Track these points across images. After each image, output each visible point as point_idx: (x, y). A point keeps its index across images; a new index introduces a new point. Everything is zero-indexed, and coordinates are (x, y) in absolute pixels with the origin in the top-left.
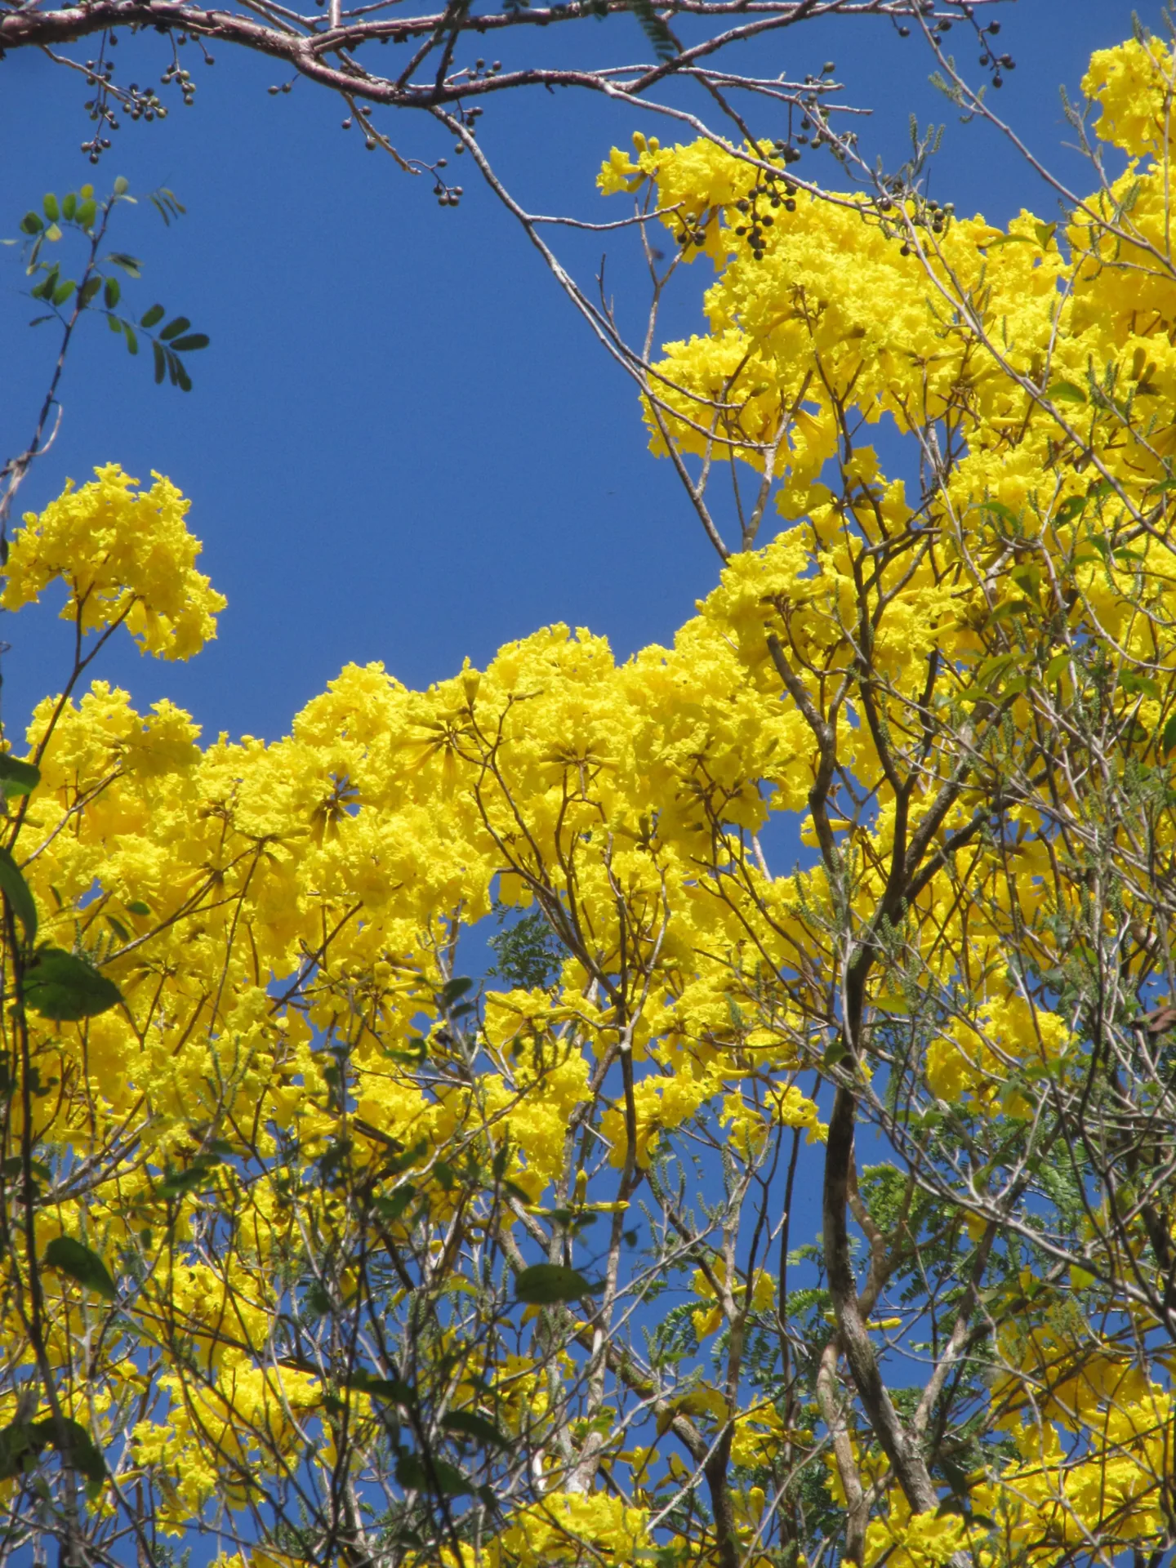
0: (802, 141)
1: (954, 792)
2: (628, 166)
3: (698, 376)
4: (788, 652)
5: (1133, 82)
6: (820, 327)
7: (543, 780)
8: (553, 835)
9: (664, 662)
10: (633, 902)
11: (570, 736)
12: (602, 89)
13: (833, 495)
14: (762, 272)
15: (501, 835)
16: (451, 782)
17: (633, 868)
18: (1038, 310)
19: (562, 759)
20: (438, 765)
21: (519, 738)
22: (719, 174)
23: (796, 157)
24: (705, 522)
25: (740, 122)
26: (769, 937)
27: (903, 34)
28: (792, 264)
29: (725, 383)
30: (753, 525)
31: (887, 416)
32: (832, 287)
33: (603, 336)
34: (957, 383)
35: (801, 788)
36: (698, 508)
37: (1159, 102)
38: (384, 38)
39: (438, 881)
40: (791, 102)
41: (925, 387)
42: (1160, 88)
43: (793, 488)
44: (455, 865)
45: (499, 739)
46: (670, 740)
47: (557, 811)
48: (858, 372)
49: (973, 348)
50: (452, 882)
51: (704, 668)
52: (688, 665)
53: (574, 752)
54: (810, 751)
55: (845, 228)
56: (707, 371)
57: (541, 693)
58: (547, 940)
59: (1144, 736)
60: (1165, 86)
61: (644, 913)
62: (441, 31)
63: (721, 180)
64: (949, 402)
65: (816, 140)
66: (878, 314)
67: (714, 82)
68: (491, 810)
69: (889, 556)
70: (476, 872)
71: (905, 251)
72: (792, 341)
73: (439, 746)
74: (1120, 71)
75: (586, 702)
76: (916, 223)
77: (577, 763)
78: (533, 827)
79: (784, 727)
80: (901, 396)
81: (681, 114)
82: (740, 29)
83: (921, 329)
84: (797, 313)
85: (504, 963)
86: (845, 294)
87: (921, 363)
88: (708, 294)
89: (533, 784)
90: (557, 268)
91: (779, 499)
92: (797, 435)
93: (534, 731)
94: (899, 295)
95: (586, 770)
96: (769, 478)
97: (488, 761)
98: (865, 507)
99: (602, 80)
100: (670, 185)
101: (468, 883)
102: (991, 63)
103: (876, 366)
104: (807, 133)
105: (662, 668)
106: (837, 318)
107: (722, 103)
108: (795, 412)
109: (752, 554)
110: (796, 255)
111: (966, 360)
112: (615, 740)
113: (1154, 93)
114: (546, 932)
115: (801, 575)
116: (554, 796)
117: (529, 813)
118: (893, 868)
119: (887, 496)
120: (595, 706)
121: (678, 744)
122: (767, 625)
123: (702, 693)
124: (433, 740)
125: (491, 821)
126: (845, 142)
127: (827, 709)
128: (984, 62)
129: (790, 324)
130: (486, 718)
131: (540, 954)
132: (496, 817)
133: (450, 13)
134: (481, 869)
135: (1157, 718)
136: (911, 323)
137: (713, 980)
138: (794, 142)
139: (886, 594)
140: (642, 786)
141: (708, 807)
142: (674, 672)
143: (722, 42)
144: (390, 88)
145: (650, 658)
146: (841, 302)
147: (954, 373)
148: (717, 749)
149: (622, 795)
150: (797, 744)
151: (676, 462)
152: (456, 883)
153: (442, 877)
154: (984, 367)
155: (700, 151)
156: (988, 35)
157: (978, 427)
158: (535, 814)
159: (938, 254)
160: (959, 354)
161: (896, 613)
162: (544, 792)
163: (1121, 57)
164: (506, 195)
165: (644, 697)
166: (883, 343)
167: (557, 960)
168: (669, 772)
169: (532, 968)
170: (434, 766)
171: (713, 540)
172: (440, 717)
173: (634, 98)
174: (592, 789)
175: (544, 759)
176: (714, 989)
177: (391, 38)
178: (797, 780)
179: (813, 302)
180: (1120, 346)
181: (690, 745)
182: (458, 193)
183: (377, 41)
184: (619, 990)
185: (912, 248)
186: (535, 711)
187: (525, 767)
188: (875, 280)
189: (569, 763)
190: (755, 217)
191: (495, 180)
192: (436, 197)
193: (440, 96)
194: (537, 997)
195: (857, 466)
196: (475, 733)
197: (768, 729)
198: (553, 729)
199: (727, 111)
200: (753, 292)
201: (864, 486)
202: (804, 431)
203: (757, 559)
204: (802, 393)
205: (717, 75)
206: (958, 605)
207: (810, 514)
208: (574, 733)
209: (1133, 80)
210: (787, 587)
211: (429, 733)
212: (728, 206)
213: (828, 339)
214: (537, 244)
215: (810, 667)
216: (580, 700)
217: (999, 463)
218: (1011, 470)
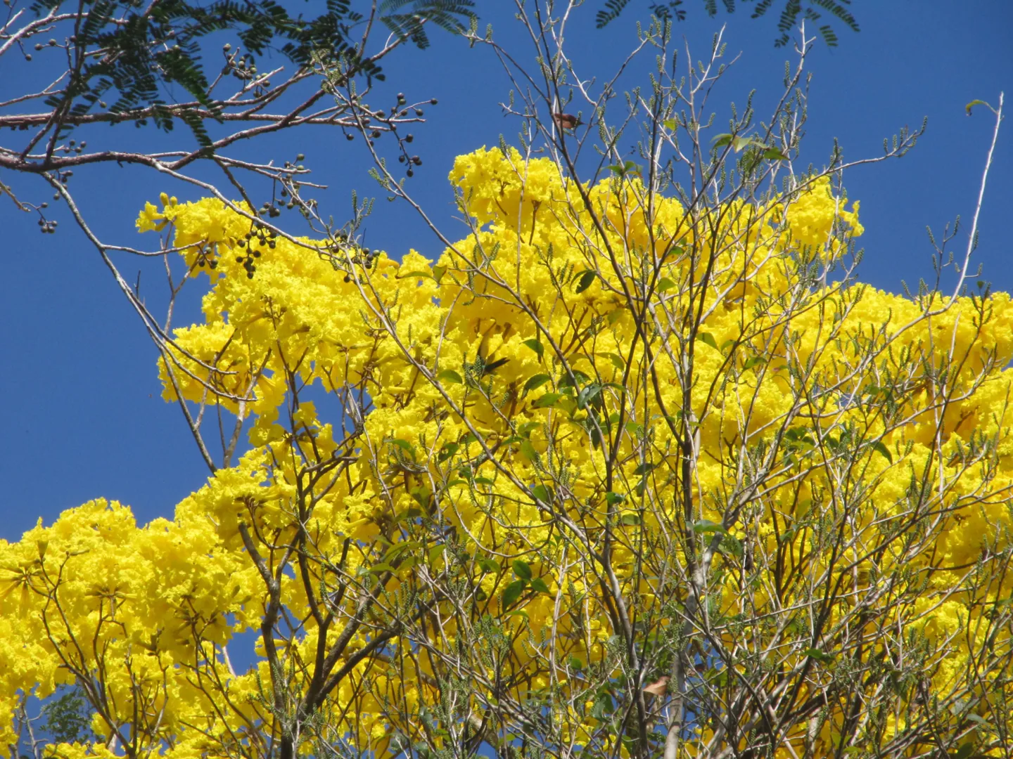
0: (281, 204)
1: (355, 626)
2: (156, 215)
3: (196, 351)
4: (251, 531)
5: (482, 176)
6: (281, 324)
7: (86, 607)
8: (91, 642)
9: (166, 530)
10: (143, 686)
11: (105, 580)
12: (154, 166)
13: (286, 432)
14: (245, 287)
15: (57, 640)
16: (26, 607)
17: (143, 664)
18: (420, 318)
19: (99, 594)
20: (17, 595)
21: (72, 579)
22: (216, 221)
23: (277, 214)
24: (200, 446)
25: (241, 190)
26: (231, 715)
27: (349, 138)
28: (264, 283)
29: (215, 356)
30: (230, 449)
31: (318, 380)
32: (289, 298)
33: (148, 324)
34: (367, 364)
35: (255, 619)
36: (196, 436)
37: (498, 189)
38: (13, 126)
39: (21, 671)
40: (275, 178)
41: (347, 365)
42: (499, 180)
43: (259, 427)
44: (32, 661)
45: (60, 580)
46: (170, 585)
47: (94, 626)
48: (305, 354)
49: (379, 341)
50: (30, 672)
51: (192, 534)
52: (182, 532)
53: (107, 590)
54: (262, 594)
55: (297, 259)
56: (202, 348)
57: (88, 551)
58: (80, 708)
59: (484, 597)
60: (503, 179)
61: (149, 693)
62: (51, 124)
63: (217, 226)
64: (363, 375)
65: (291, 204)
66: (318, 317)
67: (226, 164)
68: (51, 624)
69: (320, 474)
70: (46, 666)
71: (347, 280)
72: (262, 332)
73: (19, 583)
74: (473, 169)
75: (117, 557)
76: (355, 262)
77: (109, 597)
78: (79, 637)
79: (246, 578)
80: (327, 368)
81: (205, 184)
82: (245, 132)
83: (346, 328)
84: (266, 315)
85: (51, 722)
86: (298, 304)
87: (345, 350)
88: (205, 298)
89: (80, 610)
90: (120, 279)
91: (250, 432)
92: (258, 391)
93: (82, 575)
94: (331, 305)
95: (115, 601)
96: (241, 418)
97: (52, 595)
98: (306, 441)
99: (154, 160)
100: (183, 228)
101: (41, 673)
102: (406, 161)
103: (317, 350)
104: (284, 199)
105: (165, 534)
106: (292, 319)
107: (230, 177)
108: (258, 375)
109: (231, 469)
110: (267, 277)
111: (375, 349)
112: (134, 583)
113: (495, 183)
114: (80, 703)
115: (262, 484)
116: (94, 617)
117: (77, 627)
118: (315, 674)
119: (320, 434)
120: (123, 560)
121: (174, 588)
122: (239, 515)
123: (190, 551)
124: (15, 579)
125: (52, 631)
126: (309, 205)
127: (275, 568)
128: (401, 160)
129: (262, 321)
130: (51, 566)
131: (75, 718)
132: (55, 629)
133: (57, 113)
134: (50, 662)
135: (493, 585)
136: (339, 324)
137: (194, 741)
138: (276, 204)
139: (316, 496)
140: (150, 613)
141: (194, 630)
142: (173, 537)
143: (233, 139)
144: (16, 159)
145: (157, 527)
146: (295, 309)
147: (367, 357)
148: (199, 593)
149: (138, 618)
150: (254, 589)
151: (182, 406)
152: (33, 673)
153: (24, 669)
154: (386, 355)
155: (204, 207)
156: (405, 143)
157: (380, 393)
158: (80, 628)
159: (369, 284)
160: (370, 345)
161: (321, 509)
162: (87, 615)
163: (474, 160)
164: (89, 231)
165: (153, 553)
166: (321, 337)
167: (86, 722)
168: (168, 606)
169: (69, 727)
170: (14, 596)
171: (205, 457)
172: (21, 565)
173: (175, 173)
174: (118, 612)
175: (88, 594)
176: (194, 747)
177: (18, 127)
178: (253, 612)
179: (276, 307)
180: (471, 342)
181: (183, 589)
182: (54, 225)
183: (8, 128)
184: (131, 745)
185: (351, 277)
186: (83, 562)
187: (75, 599)
188: (315, 295)
189: (103, 597)
190: (249, 251)
191: (82, 221)
192: (40, 227)
193: (48, 165)
194: (76, 748)
195: (301, 414)
196: (44, 576)
197: (235, 579)
198: (94, 575)
199: (234, 182)
200: (239, 300)
201: (306, 427)
202: (262, 388)
203: (234, 473)
204: (264, 364)
205: (227, 160)
206: (368, 508)
207: (270, 444)
208: (108, 577)
209: (482, 174)
210: (253, 492)
211: (12, 574)
212: (220, 243)
213: (287, 332)
214: (107, 263)
215: (264, 541)
216: (113, 556)
217: (397, 417)
218: (405, 422)
